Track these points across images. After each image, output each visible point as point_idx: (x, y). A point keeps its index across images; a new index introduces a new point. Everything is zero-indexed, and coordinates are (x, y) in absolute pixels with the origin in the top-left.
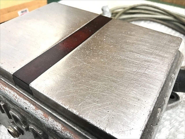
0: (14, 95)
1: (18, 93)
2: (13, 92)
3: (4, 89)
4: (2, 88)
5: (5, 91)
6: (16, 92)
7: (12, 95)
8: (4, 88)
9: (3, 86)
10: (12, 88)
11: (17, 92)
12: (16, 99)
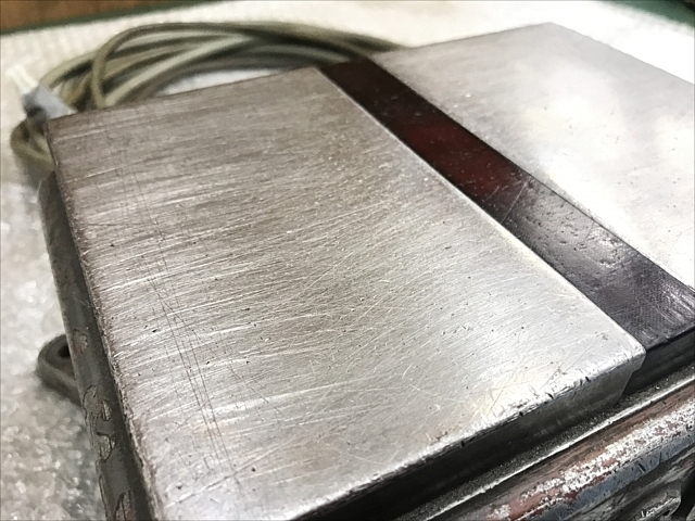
0: (661, 429)
1: (653, 410)
2: (644, 432)
3: (613, 461)
4: (603, 471)
5: (623, 459)
6: (647, 418)
7: (656, 438)
8: (605, 457)
9: (593, 462)
10: (622, 428)
11: (648, 412)
12: (679, 429)
